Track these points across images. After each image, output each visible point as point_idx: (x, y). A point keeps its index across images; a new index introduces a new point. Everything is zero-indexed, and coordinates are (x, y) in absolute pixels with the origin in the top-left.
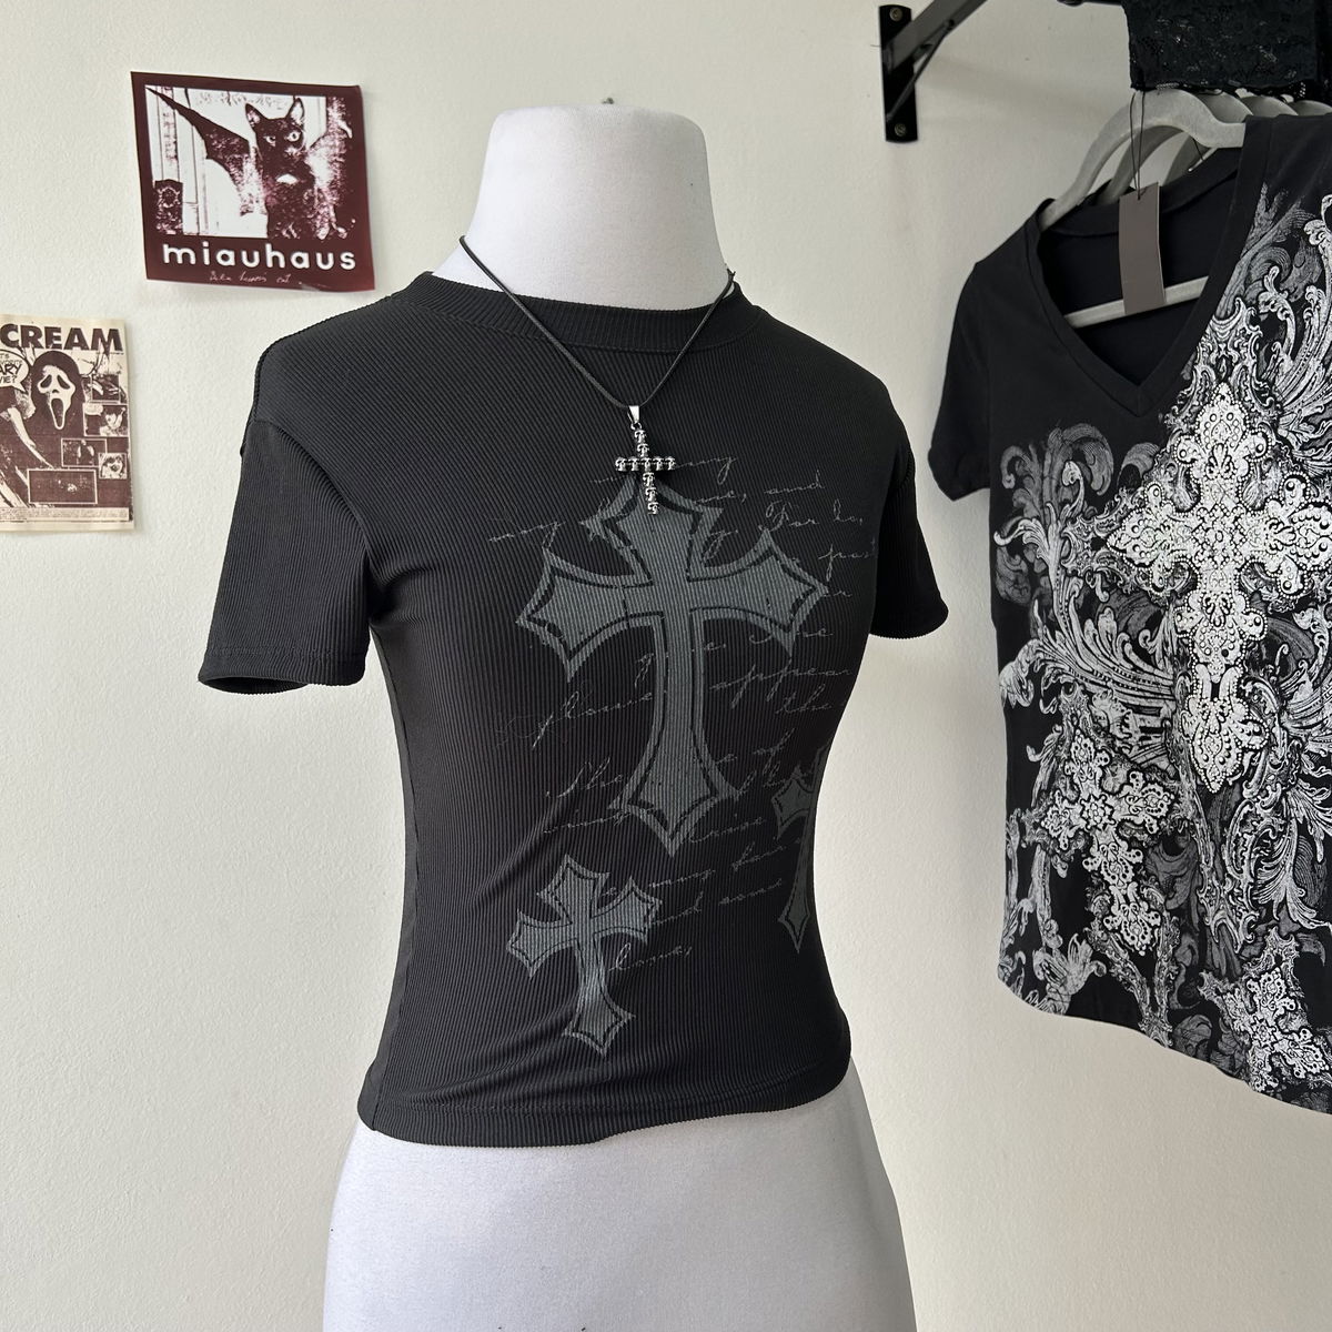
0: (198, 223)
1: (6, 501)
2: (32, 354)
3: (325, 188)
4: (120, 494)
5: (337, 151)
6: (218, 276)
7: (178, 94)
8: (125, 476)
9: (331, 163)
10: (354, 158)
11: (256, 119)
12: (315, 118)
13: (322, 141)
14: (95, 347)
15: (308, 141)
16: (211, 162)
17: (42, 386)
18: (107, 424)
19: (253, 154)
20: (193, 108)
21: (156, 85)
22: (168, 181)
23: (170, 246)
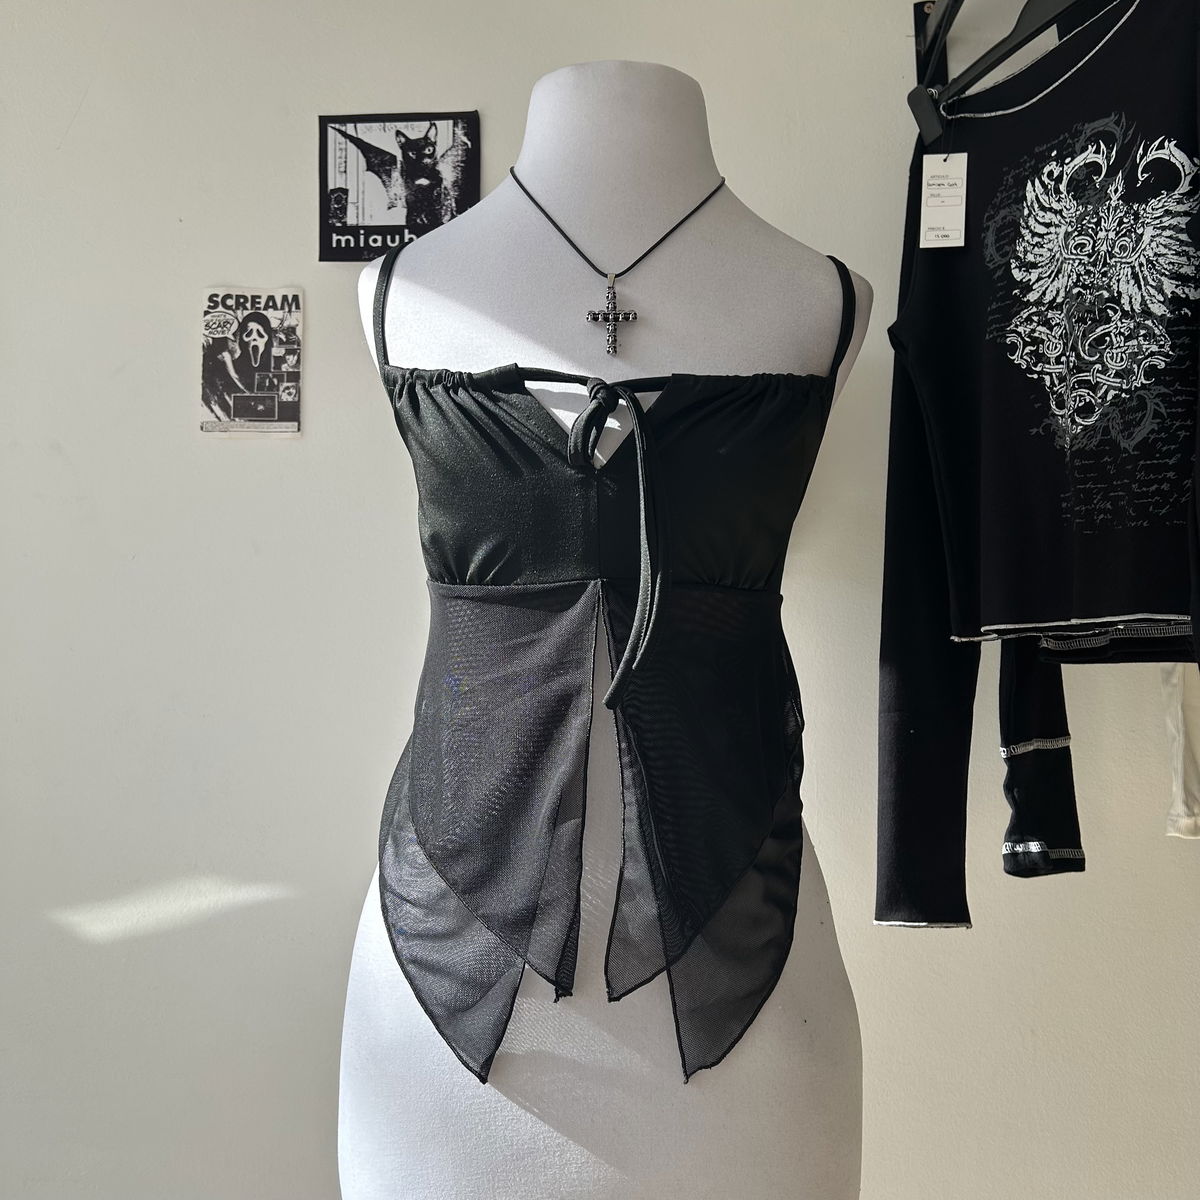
0: (357, 217)
1: (217, 417)
2: (241, 314)
3: (449, 186)
4: (291, 413)
5: (459, 158)
6: (369, 255)
7: (350, 129)
8: (296, 399)
9: (455, 168)
11: (403, 140)
12: (445, 136)
13: (449, 153)
14: (282, 308)
15: (439, 151)
16: (370, 173)
17: (247, 336)
18: (286, 362)
19: (399, 166)
20: (360, 136)
21: (335, 122)
22: (339, 188)
23: (338, 235)
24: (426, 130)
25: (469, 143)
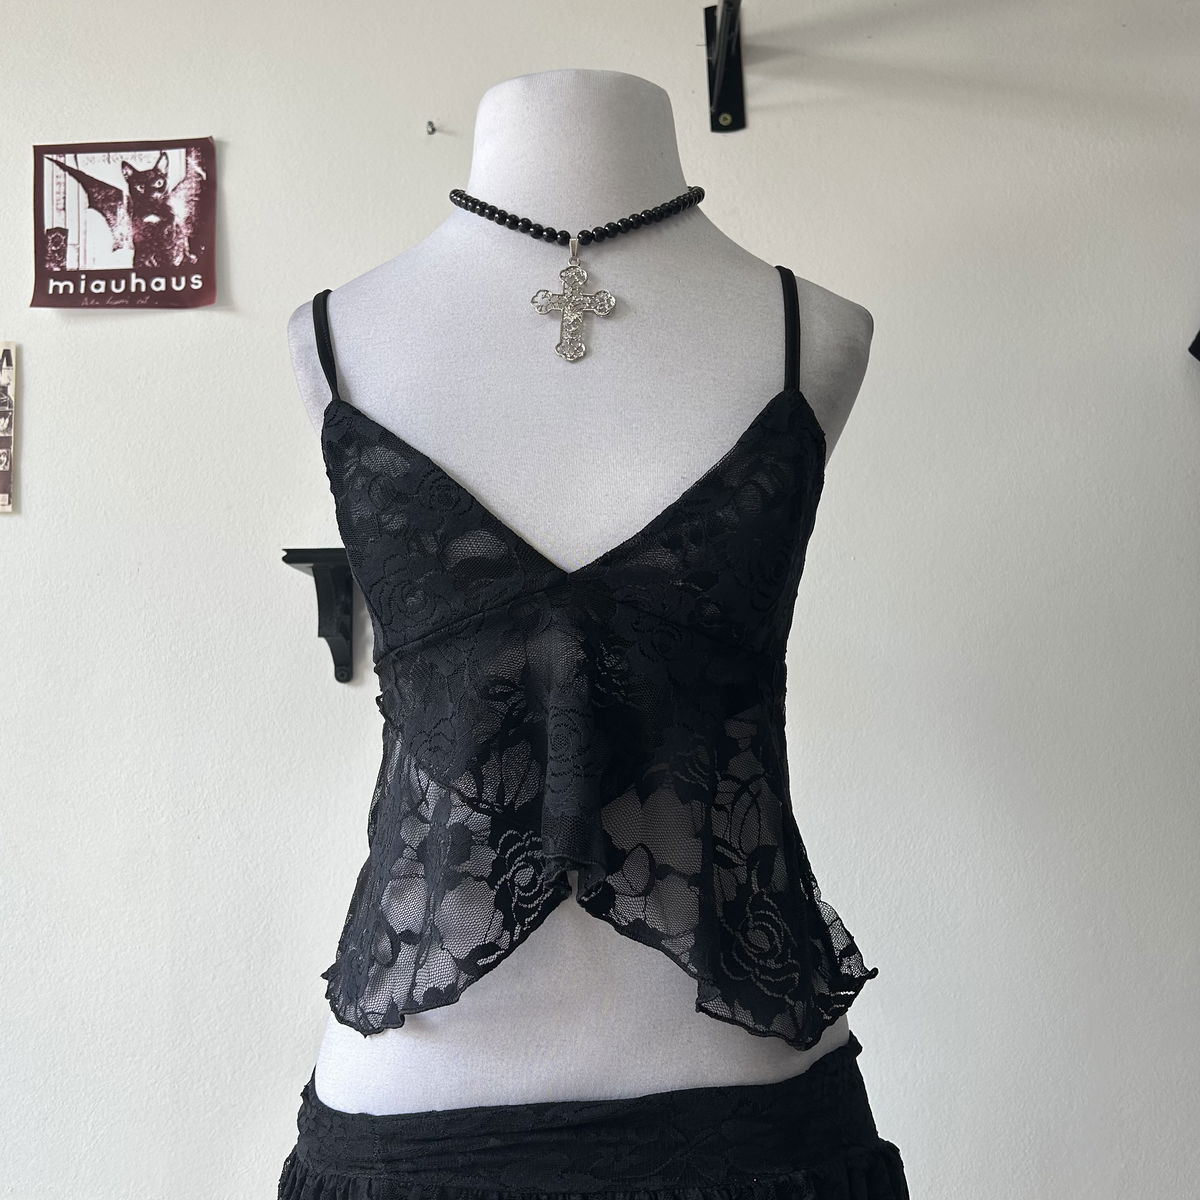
0: (78, 261)
3: (181, 222)
4: (3, 483)
5: (193, 192)
6: (89, 301)
7: (69, 160)
8: (7, 468)
9: (188, 202)
10: (207, 196)
11: (130, 172)
12: (178, 167)
13: (182, 185)
15: (171, 185)
16: (92, 211)
19: (125, 201)
20: (81, 168)
21: (51, 153)
22: (57, 228)
23: (55, 281)
24: (156, 160)
25: (204, 175)
